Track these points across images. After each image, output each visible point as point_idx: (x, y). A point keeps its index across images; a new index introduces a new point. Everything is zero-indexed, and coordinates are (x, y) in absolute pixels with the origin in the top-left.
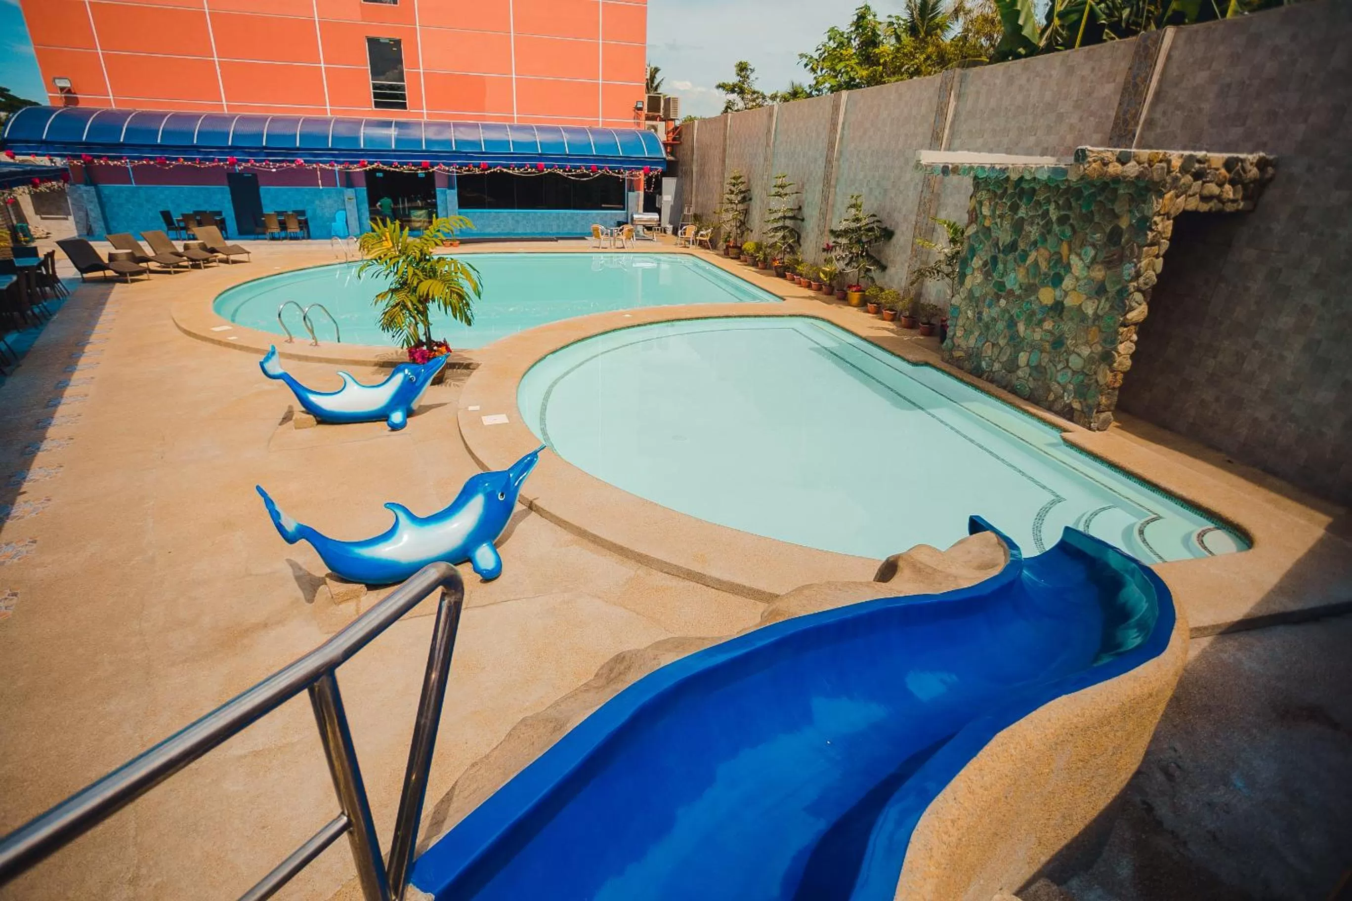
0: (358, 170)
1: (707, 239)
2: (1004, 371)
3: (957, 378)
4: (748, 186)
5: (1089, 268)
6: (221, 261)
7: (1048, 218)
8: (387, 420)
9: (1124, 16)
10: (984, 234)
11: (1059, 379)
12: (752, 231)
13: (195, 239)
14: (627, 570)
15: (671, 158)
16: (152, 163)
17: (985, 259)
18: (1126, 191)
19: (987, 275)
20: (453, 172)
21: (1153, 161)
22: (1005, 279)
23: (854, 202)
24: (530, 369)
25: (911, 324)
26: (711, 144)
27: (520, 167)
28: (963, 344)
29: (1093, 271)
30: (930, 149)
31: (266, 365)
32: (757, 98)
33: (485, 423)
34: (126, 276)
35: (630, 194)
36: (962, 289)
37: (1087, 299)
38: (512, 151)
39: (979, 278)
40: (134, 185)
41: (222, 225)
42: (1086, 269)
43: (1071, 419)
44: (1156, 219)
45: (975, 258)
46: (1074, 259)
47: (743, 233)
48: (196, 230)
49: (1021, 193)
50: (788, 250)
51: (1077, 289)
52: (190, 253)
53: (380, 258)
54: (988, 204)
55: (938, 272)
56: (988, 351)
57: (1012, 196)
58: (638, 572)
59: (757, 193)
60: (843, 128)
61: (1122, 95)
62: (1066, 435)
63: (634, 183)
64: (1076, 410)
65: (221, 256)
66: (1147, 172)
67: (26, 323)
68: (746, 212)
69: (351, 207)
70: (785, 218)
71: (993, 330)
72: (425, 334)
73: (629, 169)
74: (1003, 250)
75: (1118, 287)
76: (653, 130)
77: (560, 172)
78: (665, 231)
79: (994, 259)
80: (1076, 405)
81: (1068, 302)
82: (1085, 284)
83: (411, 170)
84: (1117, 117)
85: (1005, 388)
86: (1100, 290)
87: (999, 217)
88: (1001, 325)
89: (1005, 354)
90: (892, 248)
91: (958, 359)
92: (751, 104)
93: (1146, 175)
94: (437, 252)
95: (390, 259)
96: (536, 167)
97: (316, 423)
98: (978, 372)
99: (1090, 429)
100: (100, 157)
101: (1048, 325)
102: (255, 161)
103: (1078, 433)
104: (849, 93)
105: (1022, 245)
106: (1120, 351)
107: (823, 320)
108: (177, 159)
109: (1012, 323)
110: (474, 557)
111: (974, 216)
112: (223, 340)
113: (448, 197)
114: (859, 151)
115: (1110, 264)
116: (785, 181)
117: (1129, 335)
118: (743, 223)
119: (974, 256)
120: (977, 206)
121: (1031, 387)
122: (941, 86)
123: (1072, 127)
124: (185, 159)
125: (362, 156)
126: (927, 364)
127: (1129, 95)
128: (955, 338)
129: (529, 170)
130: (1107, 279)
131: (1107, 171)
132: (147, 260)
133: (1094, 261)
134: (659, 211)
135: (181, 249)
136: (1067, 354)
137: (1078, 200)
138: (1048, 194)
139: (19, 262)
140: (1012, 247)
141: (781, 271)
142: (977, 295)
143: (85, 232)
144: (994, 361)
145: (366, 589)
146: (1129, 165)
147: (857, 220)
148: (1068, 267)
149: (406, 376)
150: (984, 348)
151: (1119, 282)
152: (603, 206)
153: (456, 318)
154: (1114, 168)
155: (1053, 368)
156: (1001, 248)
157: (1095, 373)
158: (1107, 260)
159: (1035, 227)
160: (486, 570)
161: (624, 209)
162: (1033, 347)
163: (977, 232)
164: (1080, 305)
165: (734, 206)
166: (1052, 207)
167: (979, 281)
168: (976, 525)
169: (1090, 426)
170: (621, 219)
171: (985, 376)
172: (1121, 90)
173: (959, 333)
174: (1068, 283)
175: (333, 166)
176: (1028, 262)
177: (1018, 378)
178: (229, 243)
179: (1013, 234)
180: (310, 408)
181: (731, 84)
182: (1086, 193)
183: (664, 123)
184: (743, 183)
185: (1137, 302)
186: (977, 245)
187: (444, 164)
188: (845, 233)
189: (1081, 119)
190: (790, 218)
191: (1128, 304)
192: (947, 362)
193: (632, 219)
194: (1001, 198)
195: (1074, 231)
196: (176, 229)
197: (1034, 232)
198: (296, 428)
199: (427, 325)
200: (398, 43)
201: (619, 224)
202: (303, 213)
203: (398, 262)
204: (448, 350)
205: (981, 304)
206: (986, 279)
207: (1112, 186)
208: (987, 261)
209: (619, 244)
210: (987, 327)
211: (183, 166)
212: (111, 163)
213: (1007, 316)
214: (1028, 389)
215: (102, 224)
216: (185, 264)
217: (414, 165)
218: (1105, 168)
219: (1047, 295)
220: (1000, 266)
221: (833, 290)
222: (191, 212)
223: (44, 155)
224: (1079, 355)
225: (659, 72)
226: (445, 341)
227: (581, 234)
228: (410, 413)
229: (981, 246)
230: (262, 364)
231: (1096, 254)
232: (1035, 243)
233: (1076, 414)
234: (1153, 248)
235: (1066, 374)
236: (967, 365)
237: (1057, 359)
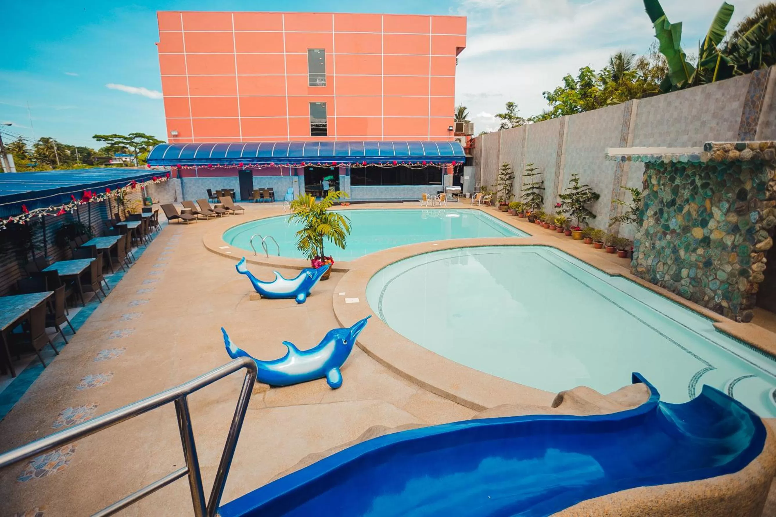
0: (300, 167)
1: (488, 200)
2: (672, 281)
3: (640, 285)
4: (512, 170)
5: (726, 215)
6: (231, 214)
7: (695, 185)
8: (295, 298)
9: (749, 61)
10: (654, 196)
11: (711, 286)
12: (515, 196)
13: (220, 202)
14: (412, 390)
15: (468, 156)
16: (206, 167)
17: (655, 211)
18: (747, 167)
19: (657, 220)
20: (348, 167)
21: (763, 147)
22: (669, 223)
23: (573, 178)
24: (376, 273)
25: (612, 250)
26: (491, 148)
27: (383, 163)
28: (645, 264)
29: (729, 217)
30: (620, 147)
31: (239, 267)
32: (519, 121)
33: (347, 302)
34: (187, 221)
35: (445, 176)
36: (641, 229)
37: (726, 235)
38: (380, 155)
39: (652, 222)
40: (197, 177)
41: (233, 196)
42: (724, 215)
43: (722, 313)
44: (771, 183)
45: (649, 210)
46: (715, 210)
47: (510, 197)
48: (221, 198)
49: (676, 170)
50: (536, 206)
51: (719, 228)
52: (217, 210)
53: (300, 213)
54: (655, 177)
55: (628, 219)
56: (660, 267)
57: (670, 172)
58: (418, 392)
59: (517, 174)
60: (567, 136)
61: (744, 108)
62: (717, 324)
63: (447, 170)
64: (725, 307)
65: (231, 211)
66: (760, 155)
67: (142, 243)
68: (511, 185)
69: (296, 186)
70: (533, 188)
71: (663, 255)
72: (321, 253)
73: (444, 162)
74: (666, 205)
75: (747, 227)
76: (458, 141)
77: (406, 165)
78: (465, 196)
79: (661, 211)
80: (725, 304)
81: (713, 237)
82: (724, 225)
83: (326, 166)
84: (742, 122)
85: (673, 291)
86: (735, 229)
87: (663, 185)
88: (668, 251)
89: (672, 270)
90: (599, 205)
91: (641, 273)
92: (516, 124)
93: (759, 157)
94: (329, 210)
95: (305, 213)
96: (392, 163)
97: (260, 298)
98: (655, 281)
99: (736, 321)
100: (184, 165)
101: (700, 251)
102: (252, 164)
103: (727, 324)
104: (570, 116)
105: (678, 201)
106: (754, 269)
107: (555, 248)
108: (217, 165)
109: (675, 251)
110: (328, 376)
111: (646, 184)
112: (224, 254)
113: (345, 180)
114: (577, 149)
115: (740, 212)
116: (533, 167)
117: (759, 258)
118: (509, 191)
119: (648, 208)
120: (648, 179)
121: (692, 291)
122: (625, 110)
123: (711, 129)
124: (221, 165)
125: (302, 160)
126: (620, 275)
127: (749, 108)
128: (639, 259)
129: (389, 165)
130: (739, 221)
131: (728, 156)
132: (197, 213)
133: (728, 210)
134: (462, 185)
135: (213, 208)
136: (715, 270)
137: (714, 173)
138: (694, 170)
139: (144, 215)
140: (673, 203)
141: (531, 218)
142: (652, 232)
143: (174, 200)
144: (665, 274)
145: (269, 387)
146: (744, 151)
147: (577, 188)
148: (711, 215)
149: (307, 275)
150: (658, 265)
151: (748, 224)
152: (430, 183)
153: (337, 245)
154: (734, 154)
155: (706, 279)
156: (665, 204)
157: (737, 283)
158: (738, 210)
159: (687, 190)
160: (333, 383)
161: (442, 185)
162: (691, 265)
163: (649, 195)
164: (722, 238)
165: (504, 182)
166: (697, 178)
167: (652, 224)
168: (636, 379)
169: (736, 318)
170: (440, 190)
171: (659, 284)
172: (743, 106)
173: (641, 256)
174: (712, 224)
175: (288, 165)
176: (684, 212)
177: (682, 285)
178: (235, 204)
179: (672, 195)
180: (259, 290)
181: (504, 114)
182: (719, 169)
183: (465, 137)
184: (509, 168)
185: (763, 237)
186: (649, 202)
187: (344, 163)
188: (570, 196)
189: (718, 124)
190: (537, 188)
191: (756, 238)
192: (634, 274)
193: (446, 190)
194: (663, 174)
195: (713, 193)
196: (212, 198)
197: (686, 193)
198: (251, 300)
199: (322, 248)
200: (325, 104)
201: (439, 192)
202: (272, 189)
203: (309, 215)
204: (333, 262)
205: (654, 238)
206: (657, 223)
207: (737, 164)
208: (656, 212)
209: (437, 204)
210: (659, 253)
211: (219, 168)
212: (189, 168)
213: (672, 245)
214: (689, 292)
215: (181, 196)
216: (214, 215)
217: (328, 164)
218: (726, 154)
219: (698, 233)
220: (666, 215)
221: (563, 230)
222: (221, 190)
223: (162, 165)
224: (724, 271)
225: (466, 110)
226: (331, 257)
227: (417, 198)
228: (308, 295)
229: (652, 203)
230: (237, 266)
231: (730, 207)
232: (687, 201)
233: (725, 310)
234: (771, 202)
235: (716, 283)
236: (647, 276)
237: (708, 274)
